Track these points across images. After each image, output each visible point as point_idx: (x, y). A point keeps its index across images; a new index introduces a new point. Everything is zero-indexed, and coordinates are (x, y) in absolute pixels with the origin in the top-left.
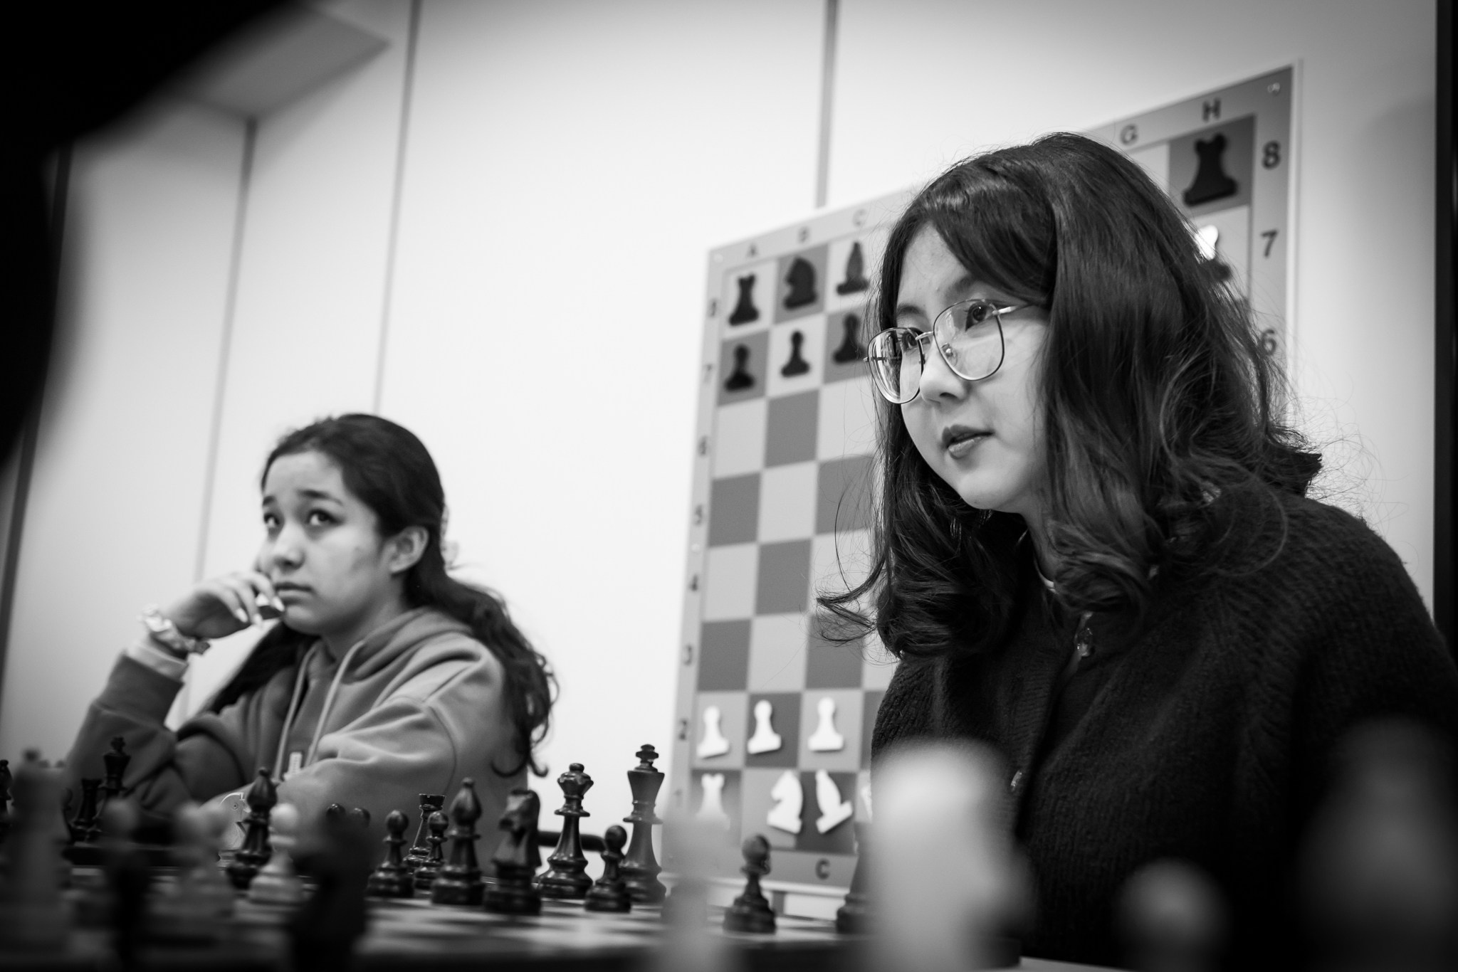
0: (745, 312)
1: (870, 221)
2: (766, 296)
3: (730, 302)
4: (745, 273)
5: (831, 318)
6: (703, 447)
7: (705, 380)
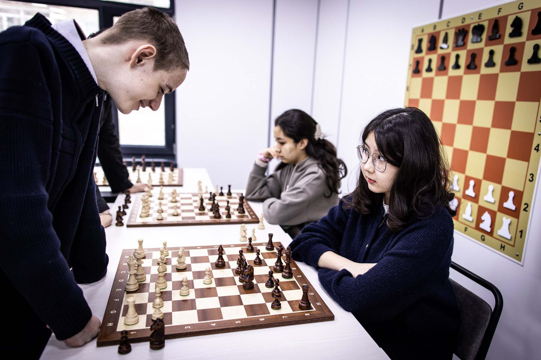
0: (419, 50)
1: (451, 25)
2: (425, 46)
3: (416, 47)
4: (420, 37)
5: (439, 55)
6: (408, 89)
7: (409, 69)
